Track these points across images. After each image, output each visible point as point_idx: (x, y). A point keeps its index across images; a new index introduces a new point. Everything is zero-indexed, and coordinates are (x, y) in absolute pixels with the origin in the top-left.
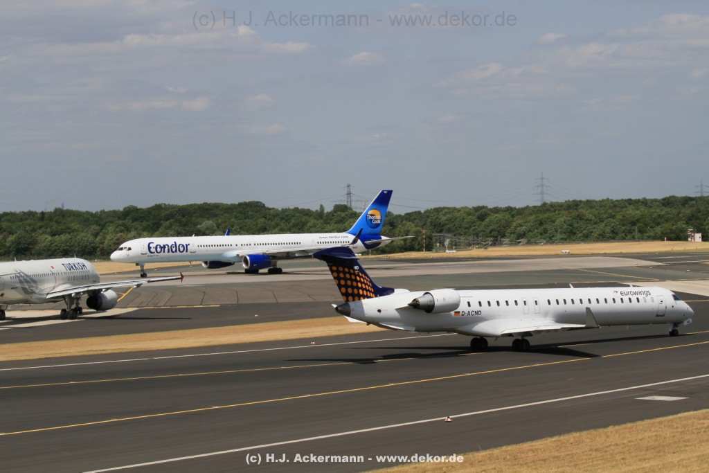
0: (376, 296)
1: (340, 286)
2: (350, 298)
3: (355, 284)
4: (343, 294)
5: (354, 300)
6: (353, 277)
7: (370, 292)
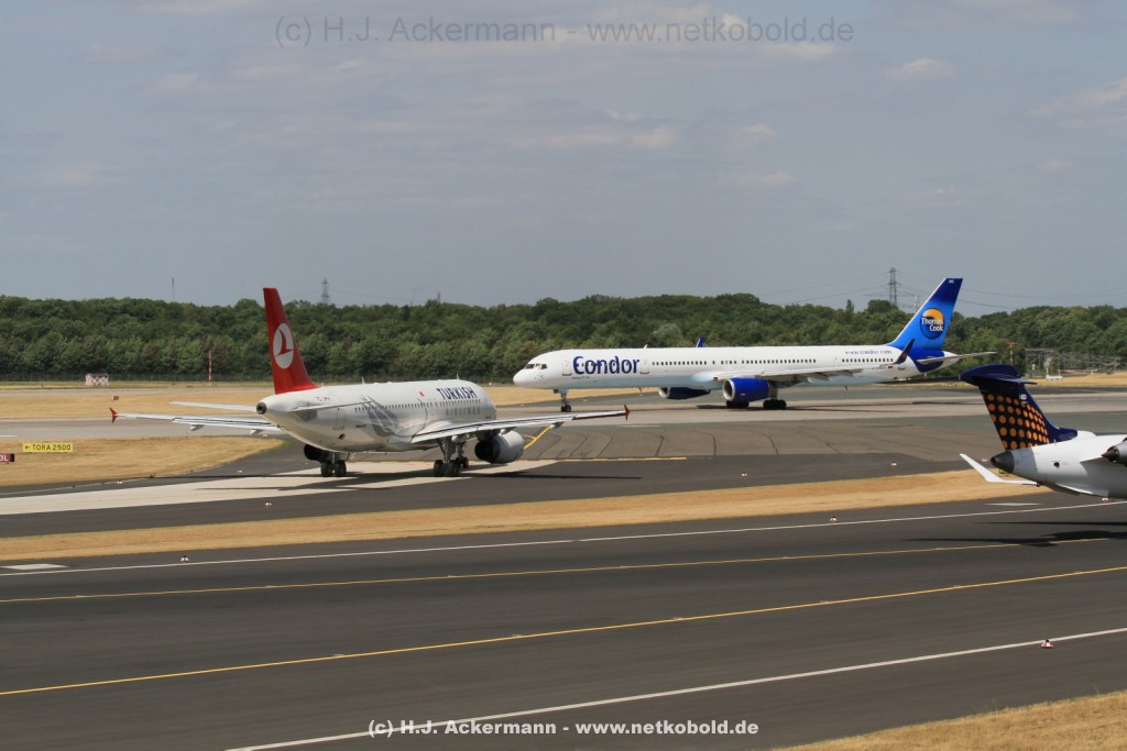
0: (1051, 442)
1: (998, 425)
2: (1014, 444)
3: (1020, 422)
4: (1003, 438)
5: (1018, 447)
6: (1018, 411)
7: (1043, 435)
